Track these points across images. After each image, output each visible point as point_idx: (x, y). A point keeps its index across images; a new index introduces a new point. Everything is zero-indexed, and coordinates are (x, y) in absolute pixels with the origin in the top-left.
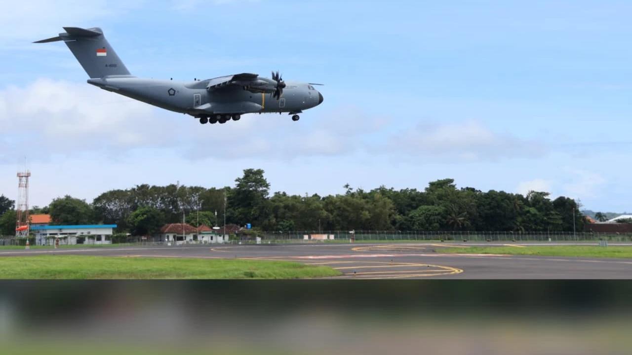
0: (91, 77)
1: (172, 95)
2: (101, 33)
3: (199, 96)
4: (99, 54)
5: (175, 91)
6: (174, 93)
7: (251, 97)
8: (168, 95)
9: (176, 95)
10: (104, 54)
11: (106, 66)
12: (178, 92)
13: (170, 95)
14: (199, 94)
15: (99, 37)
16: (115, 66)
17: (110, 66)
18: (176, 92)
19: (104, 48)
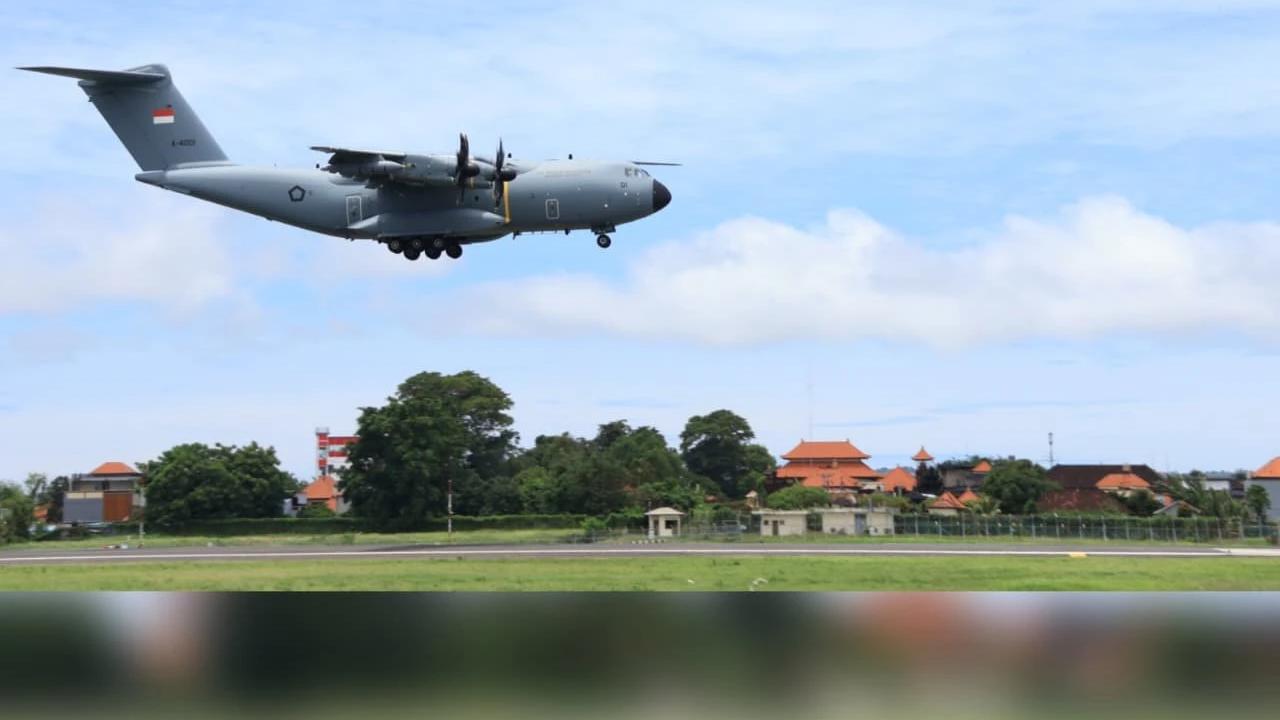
0: (144, 170)
1: (296, 200)
2: (162, 75)
3: (358, 200)
4: (158, 120)
5: (303, 191)
6: (303, 195)
7: (477, 198)
8: (289, 200)
9: (305, 199)
10: (169, 119)
11: (173, 143)
12: (310, 193)
13: (292, 199)
14: (359, 197)
15: (159, 84)
16: (191, 142)
17: (181, 143)
18: (307, 195)
19: (170, 106)
